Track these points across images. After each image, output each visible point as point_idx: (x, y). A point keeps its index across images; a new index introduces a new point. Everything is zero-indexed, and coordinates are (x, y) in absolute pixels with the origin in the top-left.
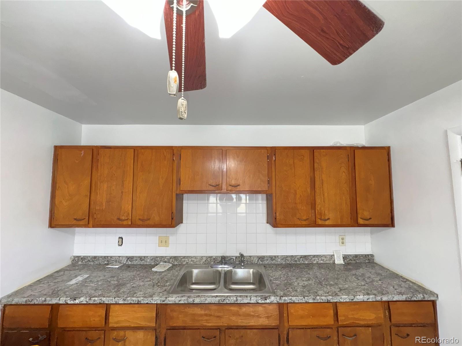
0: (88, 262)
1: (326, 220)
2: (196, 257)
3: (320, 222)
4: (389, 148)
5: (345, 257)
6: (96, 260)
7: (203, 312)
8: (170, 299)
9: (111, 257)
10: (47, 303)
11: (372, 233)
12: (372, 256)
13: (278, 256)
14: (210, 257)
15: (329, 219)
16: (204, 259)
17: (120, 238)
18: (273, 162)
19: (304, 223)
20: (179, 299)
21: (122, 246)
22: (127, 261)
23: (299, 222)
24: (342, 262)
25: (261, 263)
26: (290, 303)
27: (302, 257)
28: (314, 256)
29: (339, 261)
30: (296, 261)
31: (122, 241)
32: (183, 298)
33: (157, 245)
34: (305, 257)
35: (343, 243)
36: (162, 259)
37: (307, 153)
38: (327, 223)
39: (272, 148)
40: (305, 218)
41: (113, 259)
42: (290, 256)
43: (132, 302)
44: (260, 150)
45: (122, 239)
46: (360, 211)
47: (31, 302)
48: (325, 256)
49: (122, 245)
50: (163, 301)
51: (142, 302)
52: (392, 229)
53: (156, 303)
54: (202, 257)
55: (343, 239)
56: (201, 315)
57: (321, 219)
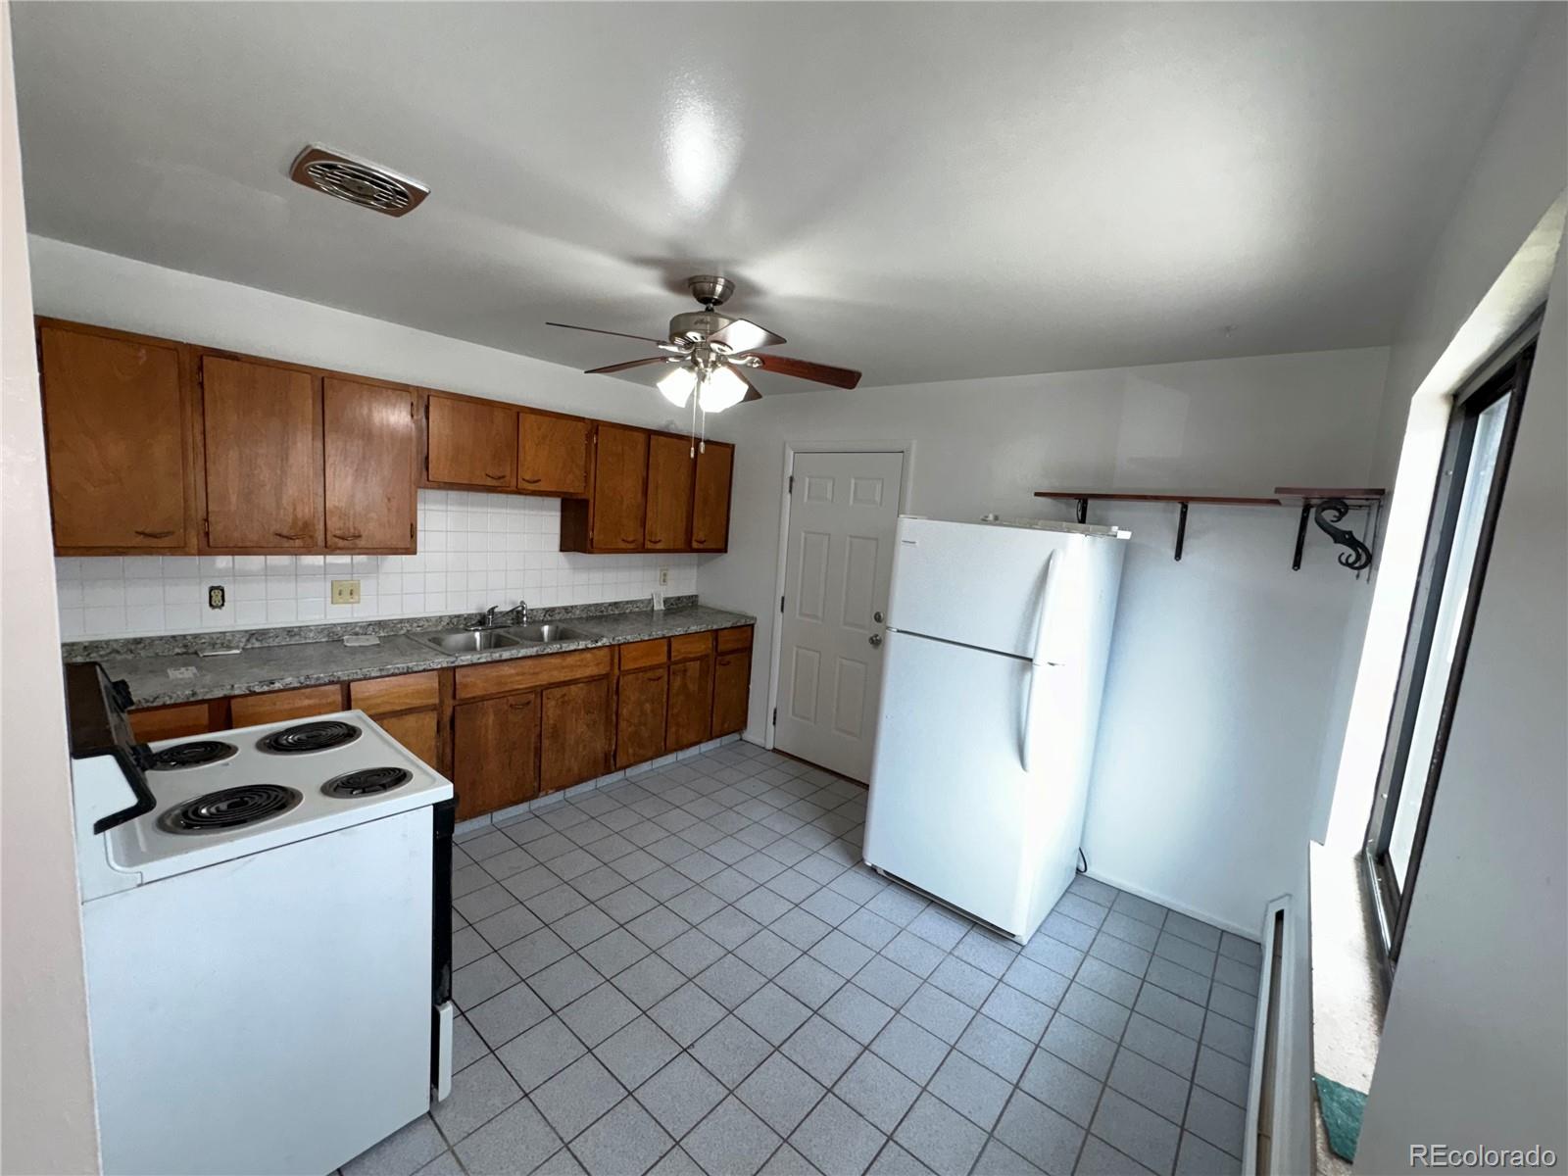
0: (113, 655)
1: (656, 542)
2: (427, 619)
3: (649, 545)
4: (733, 446)
5: (666, 601)
6: (144, 648)
7: (513, 671)
8: (462, 658)
9: (196, 636)
10: (200, 698)
11: (699, 565)
12: (696, 596)
13: (576, 606)
14: (458, 616)
15: (660, 541)
16: (446, 620)
17: (212, 589)
18: (593, 446)
19: (631, 546)
20: (479, 656)
21: (224, 608)
22: (248, 640)
23: (623, 545)
24: (662, 607)
25: (549, 618)
26: (625, 643)
27: (610, 604)
28: (627, 602)
29: (659, 606)
30: (602, 612)
31: (223, 596)
32: (484, 655)
33: (329, 599)
34: (616, 604)
35: (664, 581)
36: (349, 629)
37: (641, 438)
38: (659, 546)
39: (593, 421)
40: (631, 539)
41: (203, 641)
42: (594, 605)
43: (397, 671)
44: (575, 423)
45: (223, 590)
46: (695, 531)
47: (153, 702)
48: (642, 601)
49: (223, 605)
50: (453, 662)
51: (416, 669)
52: (725, 555)
53: (439, 666)
54: (441, 617)
55: (665, 575)
56: (511, 676)
57: (651, 541)
